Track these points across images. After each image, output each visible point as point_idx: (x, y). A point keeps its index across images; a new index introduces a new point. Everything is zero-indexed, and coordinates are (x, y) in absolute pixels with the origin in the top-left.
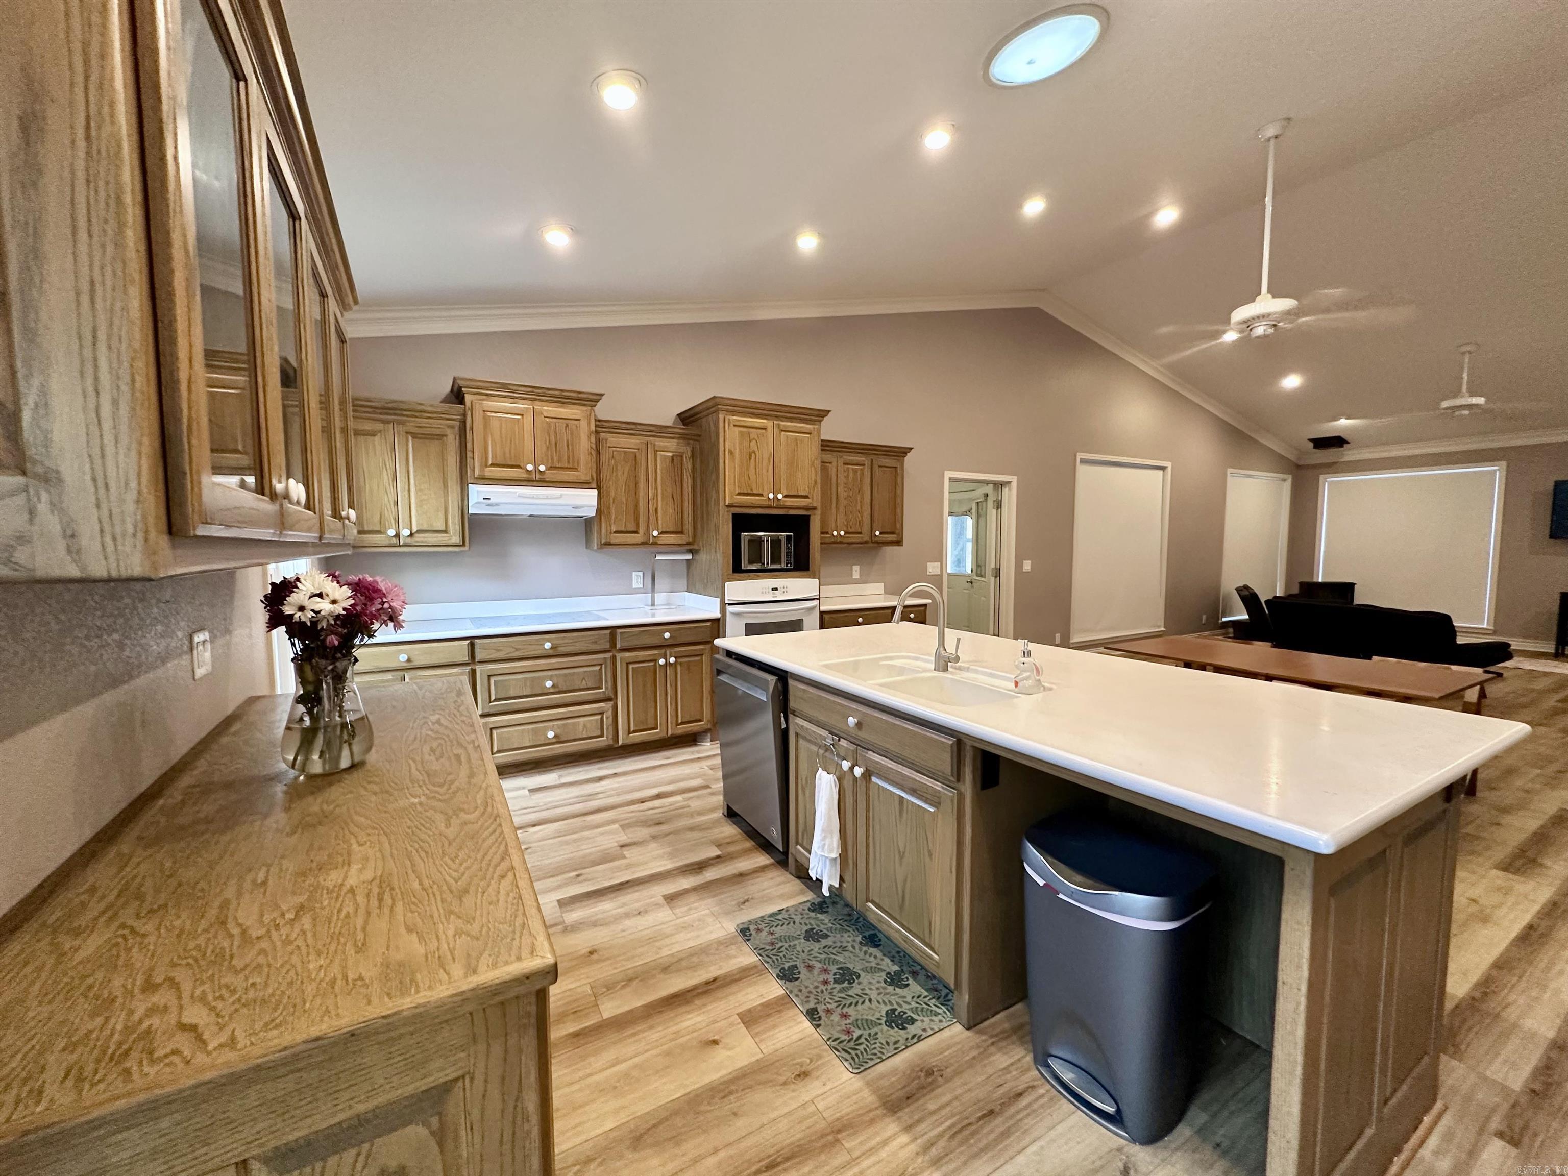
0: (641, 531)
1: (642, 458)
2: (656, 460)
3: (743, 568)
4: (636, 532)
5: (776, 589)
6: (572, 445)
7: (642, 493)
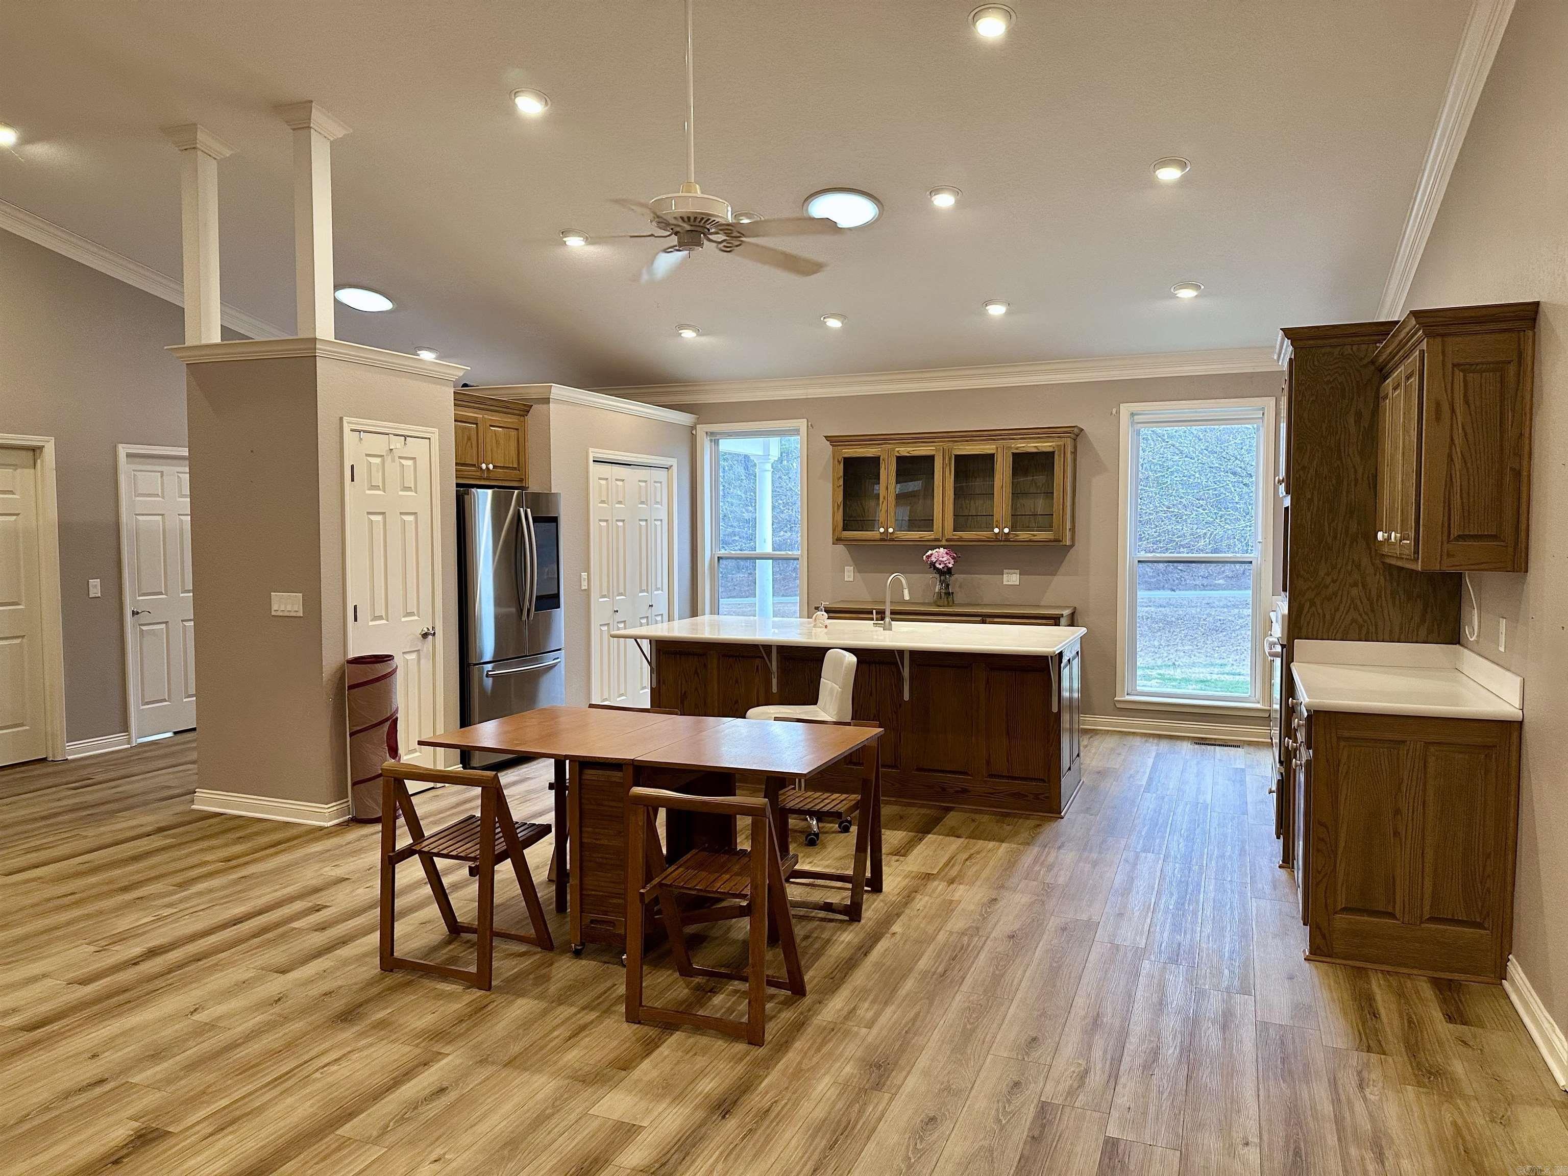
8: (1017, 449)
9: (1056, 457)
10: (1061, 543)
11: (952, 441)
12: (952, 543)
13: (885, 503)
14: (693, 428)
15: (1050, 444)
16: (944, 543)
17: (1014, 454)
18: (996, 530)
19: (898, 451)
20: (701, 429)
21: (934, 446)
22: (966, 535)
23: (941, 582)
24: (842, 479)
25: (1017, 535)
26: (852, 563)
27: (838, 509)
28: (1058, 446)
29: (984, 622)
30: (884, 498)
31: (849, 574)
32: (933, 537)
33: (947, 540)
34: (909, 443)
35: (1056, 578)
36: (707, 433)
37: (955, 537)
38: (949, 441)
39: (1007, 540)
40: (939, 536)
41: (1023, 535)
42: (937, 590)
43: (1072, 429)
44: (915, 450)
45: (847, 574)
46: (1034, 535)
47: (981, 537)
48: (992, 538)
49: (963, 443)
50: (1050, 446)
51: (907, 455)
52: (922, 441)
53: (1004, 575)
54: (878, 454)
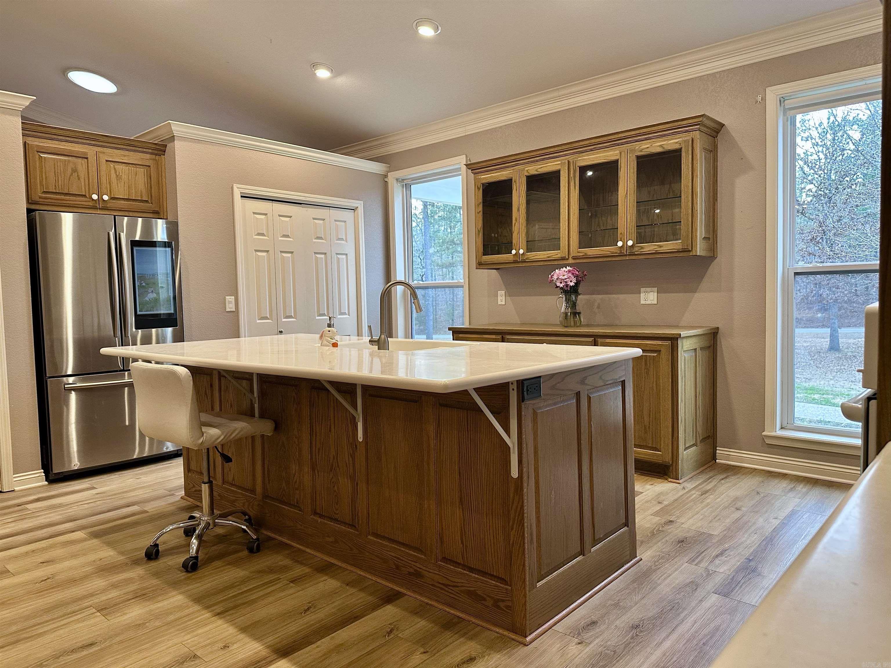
8: (642, 151)
9: (683, 154)
10: (691, 254)
11: (577, 152)
12: (578, 261)
13: (518, 225)
14: (386, 176)
15: (677, 140)
16: (571, 261)
17: (638, 157)
18: (620, 244)
19: (527, 171)
20: (391, 178)
21: (559, 160)
22: (591, 251)
23: (567, 300)
24: (481, 206)
25: (642, 248)
26: (503, 287)
27: (479, 235)
28: (685, 141)
29: (595, 344)
30: (516, 220)
31: (501, 298)
32: (559, 256)
33: (574, 258)
34: (537, 161)
35: (697, 295)
36: (397, 179)
37: (580, 255)
38: (573, 153)
39: (634, 254)
40: (565, 254)
41: (649, 247)
42: (563, 310)
43: (700, 119)
44: (542, 167)
45: (499, 298)
46: (661, 247)
47: (605, 252)
48: (616, 253)
49: (588, 153)
50: (676, 143)
51: (536, 173)
52: (549, 157)
53: (642, 294)
54: (511, 176)
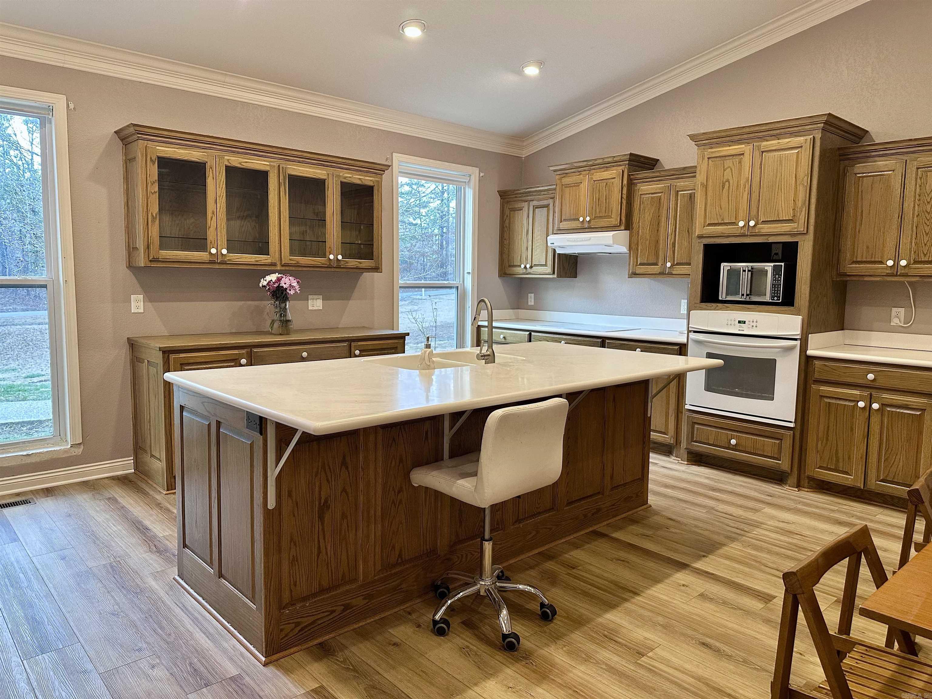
0: (660, 264)
1: (664, 201)
2: (677, 200)
3: (720, 298)
4: (656, 264)
5: (744, 322)
6: (609, 199)
7: (662, 230)
8: (345, 178)
9: (375, 192)
10: (378, 271)
11: (284, 159)
13: (214, 218)
15: (371, 179)
16: (279, 268)
17: (342, 183)
18: (331, 257)
19: (228, 160)
21: (268, 161)
22: (303, 260)
25: (347, 262)
26: (140, 289)
28: (374, 181)
30: (213, 213)
31: (137, 305)
32: (269, 261)
34: (238, 153)
35: (351, 302)
37: (292, 262)
38: (281, 159)
39: (339, 267)
40: (276, 260)
41: (353, 263)
44: (247, 162)
45: (133, 304)
46: (360, 263)
47: (316, 263)
48: (326, 264)
49: (295, 163)
50: (371, 180)
51: (239, 166)
52: (254, 154)
53: (309, 301)
54: (206, 160)
